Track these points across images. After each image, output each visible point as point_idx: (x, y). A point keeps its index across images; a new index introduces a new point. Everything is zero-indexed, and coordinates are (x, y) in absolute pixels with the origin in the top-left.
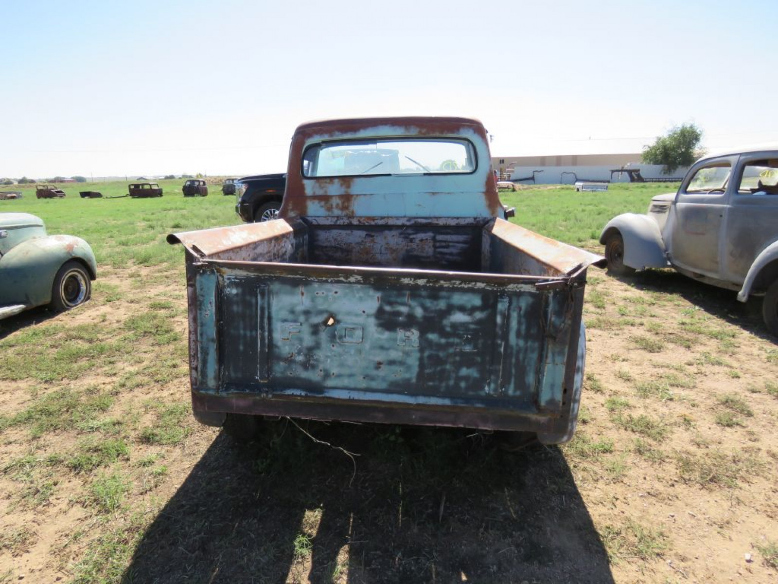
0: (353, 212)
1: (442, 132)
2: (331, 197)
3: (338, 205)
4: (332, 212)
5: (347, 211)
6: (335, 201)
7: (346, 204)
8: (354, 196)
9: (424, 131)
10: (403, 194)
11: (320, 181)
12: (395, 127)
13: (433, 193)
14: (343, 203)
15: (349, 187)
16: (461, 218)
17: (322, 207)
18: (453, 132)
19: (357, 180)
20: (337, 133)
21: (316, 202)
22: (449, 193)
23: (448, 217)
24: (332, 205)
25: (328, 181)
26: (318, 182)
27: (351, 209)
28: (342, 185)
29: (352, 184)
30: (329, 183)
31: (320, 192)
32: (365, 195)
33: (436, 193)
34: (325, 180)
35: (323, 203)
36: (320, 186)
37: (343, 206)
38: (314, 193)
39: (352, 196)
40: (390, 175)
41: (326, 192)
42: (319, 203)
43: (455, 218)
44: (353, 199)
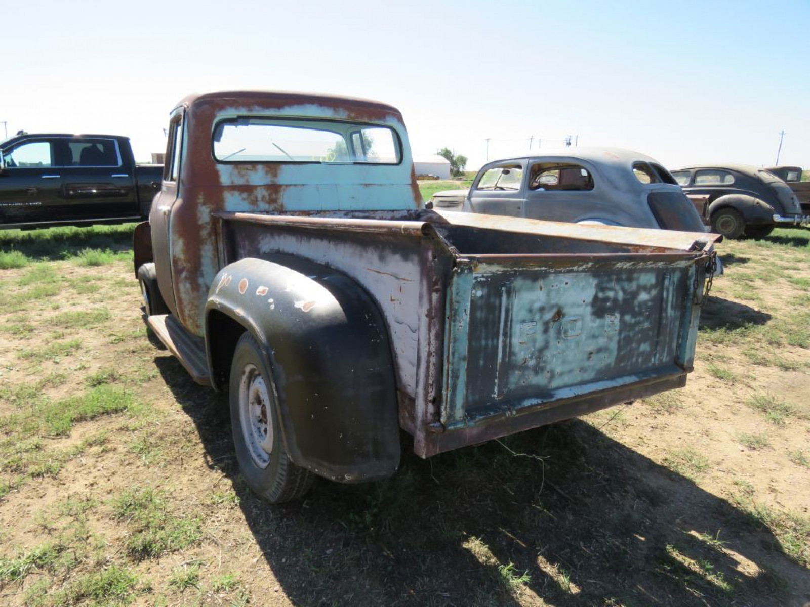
0: (282, 206)
1: (370, 118)
2: (255, 187)
3: (263, 197)
4: (257, 206)
5: (275, 205)
6: (260, 193)
7: (274, 196)
8: (283, 187)
9: (353, 115)
10: (336, 185)
11: (240, 166)
12: (323, 108)
13: (366, 185)
14: (270, 195)
15: (275, 175)
16: (396, 210)
17: (244, 199)
18: (380, 119)
19: (284, 167)
20: (256, 108)
21: (236, 193)
22: (381, 185)
23: (384, 211)
24: (256, 198)
25: (249, 167)
26: (237, 168)
27: (280, 202)
28: (267, 173)
29: (279, 172)
30: (251, 170)
31: (240, 181)
32: (295, 185)
33: (369, 184)
34: (246, 166)
35: (245, 195)
36: (239, 172)
37: (269, 199)
38: (232, 182)
39: (280, 186)
40: (319, 163)
41: (247, 181)
42: (240, 195)
43: (390, 211)
44: (282, 189)
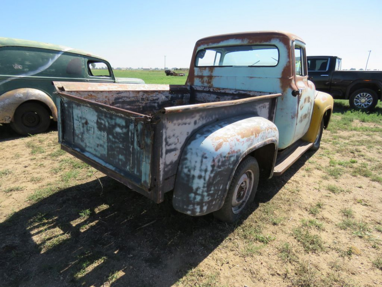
0: (212, 85)
1: (261, 42)
2: (204, 76)
3: (206, 81)
4: (204, 84)
5: (210, 84)
6: (206, 79)
7: (210, 81)
8: (214, 77)
9: (251, 41)
10: (235, 77)
11: (201, 68)
12: (236, 40)
13: (251, 77)
14: (209, 80)
15: (212, 72)
16: (262, 92)
17: (200, 81)
18: (266, 41)
19: (216, 68)
20: (210, 44)
21: (198, 79)
22: (259, 78)
23: (256, 91)
24: (204, 81)
25: (204, 68)
26: (200, 69)
27: (212, 83)
28: (209, 71)
29: (214, 70)
30: (204, 70)
31: (200, 74)
32: (218, 76)
33: (253, 77)
34: (202, 68)
35: (200, 80)
36: (200, 71)
37: (208, 81)
38: (198, 74)
39: (213, 76)
40: (232, 66)
41: (202, 74)
42: (199, 79)
43: (259, 92)
44: (213, 78)
